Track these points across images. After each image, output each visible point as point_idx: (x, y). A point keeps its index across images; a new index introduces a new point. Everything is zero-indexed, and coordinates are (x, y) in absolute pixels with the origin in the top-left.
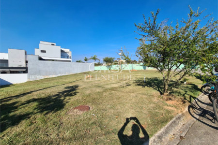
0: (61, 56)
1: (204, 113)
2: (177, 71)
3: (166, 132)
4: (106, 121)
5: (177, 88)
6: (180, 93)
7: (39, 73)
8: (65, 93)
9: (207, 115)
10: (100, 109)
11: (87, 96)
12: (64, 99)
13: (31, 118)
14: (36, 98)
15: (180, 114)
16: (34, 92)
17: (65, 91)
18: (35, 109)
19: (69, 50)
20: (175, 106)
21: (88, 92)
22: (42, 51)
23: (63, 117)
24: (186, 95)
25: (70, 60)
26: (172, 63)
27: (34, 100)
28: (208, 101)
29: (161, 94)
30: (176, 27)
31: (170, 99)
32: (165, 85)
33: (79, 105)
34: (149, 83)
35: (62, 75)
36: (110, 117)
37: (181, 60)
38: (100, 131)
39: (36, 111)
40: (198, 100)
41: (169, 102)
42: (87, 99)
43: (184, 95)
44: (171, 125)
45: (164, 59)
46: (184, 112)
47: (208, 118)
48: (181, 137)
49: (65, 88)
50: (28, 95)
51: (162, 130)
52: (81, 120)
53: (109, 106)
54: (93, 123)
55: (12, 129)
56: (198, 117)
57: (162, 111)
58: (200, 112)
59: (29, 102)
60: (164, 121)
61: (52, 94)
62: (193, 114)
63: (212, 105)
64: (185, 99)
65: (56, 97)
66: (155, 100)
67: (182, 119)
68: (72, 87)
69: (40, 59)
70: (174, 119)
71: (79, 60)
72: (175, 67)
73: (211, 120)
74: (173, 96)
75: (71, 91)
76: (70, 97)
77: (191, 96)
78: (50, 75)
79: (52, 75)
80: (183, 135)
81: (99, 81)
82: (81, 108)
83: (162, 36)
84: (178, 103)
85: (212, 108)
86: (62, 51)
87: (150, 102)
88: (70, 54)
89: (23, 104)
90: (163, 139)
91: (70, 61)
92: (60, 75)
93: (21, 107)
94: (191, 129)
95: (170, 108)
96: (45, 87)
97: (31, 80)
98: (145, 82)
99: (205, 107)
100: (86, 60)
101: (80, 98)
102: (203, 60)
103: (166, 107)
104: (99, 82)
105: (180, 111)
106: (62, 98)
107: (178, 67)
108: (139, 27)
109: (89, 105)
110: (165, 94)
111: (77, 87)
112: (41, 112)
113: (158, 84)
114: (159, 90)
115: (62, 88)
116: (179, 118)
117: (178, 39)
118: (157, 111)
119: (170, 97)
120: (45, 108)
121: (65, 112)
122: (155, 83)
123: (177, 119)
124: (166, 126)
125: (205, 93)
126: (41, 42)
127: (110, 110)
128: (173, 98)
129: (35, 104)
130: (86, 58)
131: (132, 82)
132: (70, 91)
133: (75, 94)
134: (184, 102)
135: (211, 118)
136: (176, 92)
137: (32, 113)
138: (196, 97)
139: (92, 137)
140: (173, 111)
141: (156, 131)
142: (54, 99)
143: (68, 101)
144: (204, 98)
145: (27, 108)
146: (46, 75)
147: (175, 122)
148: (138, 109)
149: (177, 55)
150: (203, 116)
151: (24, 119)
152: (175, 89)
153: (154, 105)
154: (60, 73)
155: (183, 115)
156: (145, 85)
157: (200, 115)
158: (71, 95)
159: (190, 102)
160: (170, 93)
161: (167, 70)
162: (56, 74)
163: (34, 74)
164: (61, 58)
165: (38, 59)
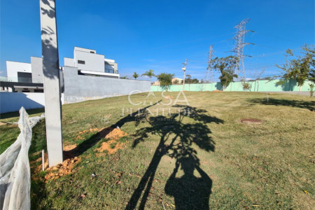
0: (105, 69)
7: (79, 93)
19: (113, 61)
25: (118, 75)
35: (109, 97)
69: (80, 73)
79: (96, 95)
86: (106, 63)
88: (115, 67)
91: (117, 77)
92: (106, 96)
97: (69, 103)
100: (136, 76)
126: (76, 48)
130: (135, 73)
146: (88, 96)
154: (106, 94)
162: (101, 95)
163: (72, 95)
164: (106, 72)
165: (77, 73)
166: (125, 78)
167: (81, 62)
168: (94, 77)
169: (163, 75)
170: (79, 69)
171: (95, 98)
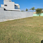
7: (4, 18)
25: (20, 10)
69: (5, 10)
78: (10, 19)
79: (11, 19)
86: (15, 5)
88: (19, 7)
91: (20, 11)
92: (15, 19)
100: (27, 10)
130: (27, 9)
146: (8, 19)
162: (13, 19)
164: (15, 9)
165: (4, 10)
167: (6, 5)
168: (10, 11)
169: (38, 9)
170: (5, 8)
171: (10, 20)
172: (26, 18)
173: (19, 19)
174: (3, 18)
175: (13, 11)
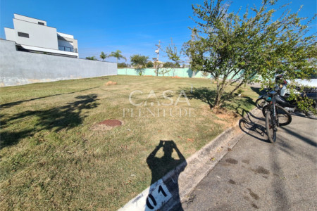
0: (59, 46)
1: (254, 127)
2: (234, 78)
3: (214, 146)
4: (146, 136)
5: (230, 101)
6: (232, 106)
7: (21, 73)
8: (80, 105)
9: (257, 129)
10: (135, 124)
11: (114, 109)
12: (80, 112)
13: (36, 136)
14: (33, 110)
15: (230, 128)
16: (24, 103)
17: (79, 102)
18: (37, 125)
19: (72, 37)
20: (226, 121)
21: (114, 104)
22: (20, 34)
23: (86, 134)
24: (239, 109)
25: (76, 54)
26: (231, 67)
27: (31, 113)
28: (261, 115)
29: (211, 107)
30: (244, 17)
31: (220, 113)
32: (217, 96)
33: (105, 119)
34: (197, 94)
35: (64, 79)
36: (150, 132)
37: (243, 63)
38: (140, 146)
39: (39, 127)
40: (251, 114)
41: (219, 116)
42: (115, 113)
43: (236, 109)
44: (220, 138)
45: (222, 60)
46: (235, 126)
47: (258, 132)
48: (229, 150)
49: (77, 98)
50: (15, 106)
51: (211, 143)
52: (112, 136)
53: (147, 120)
54: (130, 139)
55: (11, 149)
56: (247, 131)
57: (211, 125)
58: (250, 126)
59: (22, 115)
60: (213, 135)
61: (58, 105)
62: (243, 128)
63: (264, 120)
64: (237, 112)
65: (65, 109)
66: (204, 113)
67: (232, 132)
68: (88, 96)
69: (19, 48)
70: (224, 133)
71: (91, 57)
72: (233, 73)
73: (260, 134)
74: (224, 109)
75: (89, 102)
76: (89, 110)
77: (244, 110)
78: (42, 78)
79: (46, 78)
80: (231, 147)
81: (127, 89)
82: (109, 123)
83: (224, 27)
84: (229, 117)
85: (264, 123)
86: (60, 38)
87: (199, 116)
88: (75, 44)
89: (13, 119)
90: (211, 152)
91: (76, 57)
92: (59, 79)
93: (11, 122)
94: (240, 141)
95: (220, 122)
96: (40, 96)
97: (7, 85)
98: (192, 93)
99: (256, 121)
100: (103, 57)
101: (104, 111)
102: (267, 65)
103: (216, 121)
104: (128, 91)
105: (230, 124)
106: (76, 111)
107: (237, 73)
108: (196, 10)
109: (120, 119)
110: (216, 106)
111: (96, 97)
112: (49, 128)
113: (209, 95)
114: (208, 103)
115: (71, 98)
116: (229, 132)
117: (244, 34)
118: (206, 125)
119: (221, 110)
120: (52, 123)
121: (86, 127)
122: (204, 94)
123: (226, 133)
124: (215, 139)
125: (259, 107)
126: (16, 16)
127: (150, 125)
128: (224, 112)
129: (35, 118)
130: (103, 54)
131: (175, 92)
132: (86, 102)
133: (96, 107)
134: (236, 116)
135: (260, 131)
136: (229, 105)
137: (33, 130)
138: (250, 111)
139: (131, 152)
140: (223, 125)
141: (205, 144)
142: (64, 112)
143: (86, 114)
144: (257, 112)
145: (22, 123)
146: (35, 77)
147: (224, 135)
148: (185, 124)
149: (239, 57)
150: (253, 130)
151: (24, 137)
152: (228, 102)
153: (203, 119)
154: (60, 75)
155: (233, 129)
156: (192, 97)
157: (250, 129)
158: (89, 107)
159: (242, 116)
160: (221, 106)
161: (223, 76)
162: (53, 78)
163: (10, 76)
164: (60, 49)
165: (15, 48)
166: (92, 59)
168: (41, 55)
171: (44, 81)
172: (96, 78)
173: (74, 80)
174: (13, 74)
175: (51, 56)
